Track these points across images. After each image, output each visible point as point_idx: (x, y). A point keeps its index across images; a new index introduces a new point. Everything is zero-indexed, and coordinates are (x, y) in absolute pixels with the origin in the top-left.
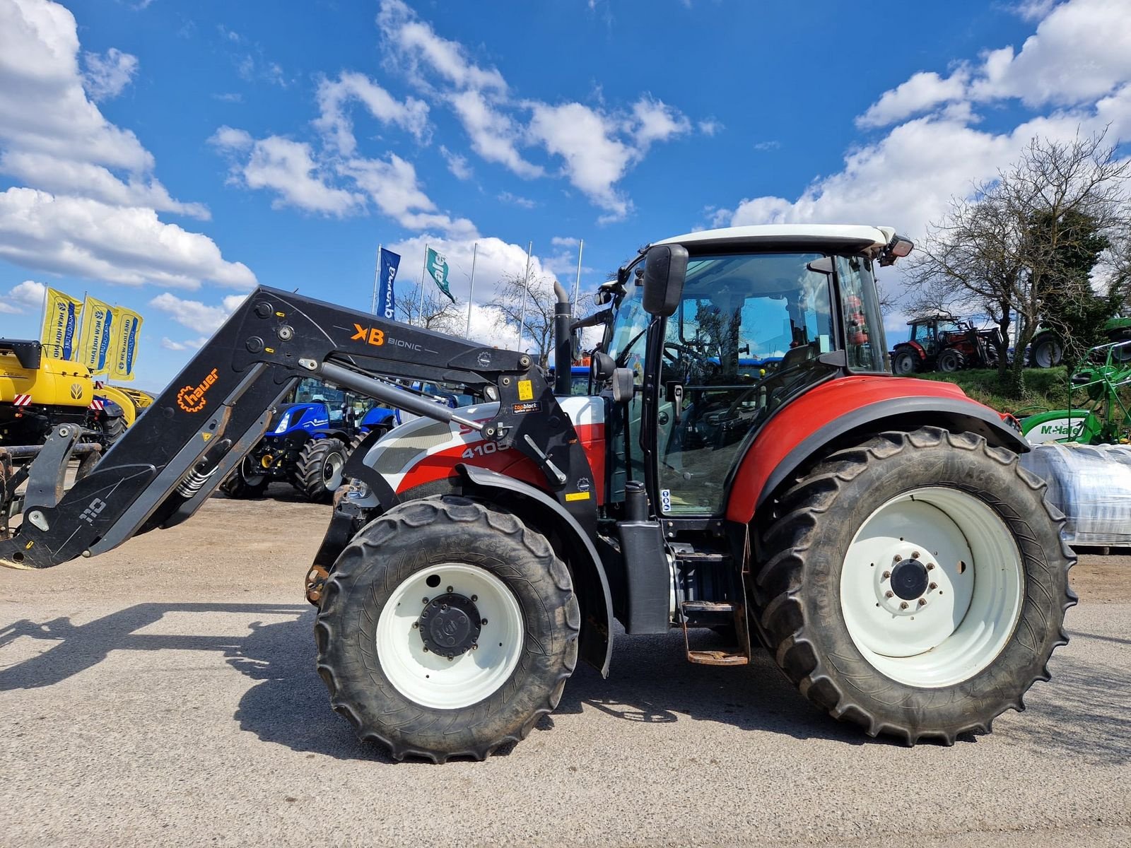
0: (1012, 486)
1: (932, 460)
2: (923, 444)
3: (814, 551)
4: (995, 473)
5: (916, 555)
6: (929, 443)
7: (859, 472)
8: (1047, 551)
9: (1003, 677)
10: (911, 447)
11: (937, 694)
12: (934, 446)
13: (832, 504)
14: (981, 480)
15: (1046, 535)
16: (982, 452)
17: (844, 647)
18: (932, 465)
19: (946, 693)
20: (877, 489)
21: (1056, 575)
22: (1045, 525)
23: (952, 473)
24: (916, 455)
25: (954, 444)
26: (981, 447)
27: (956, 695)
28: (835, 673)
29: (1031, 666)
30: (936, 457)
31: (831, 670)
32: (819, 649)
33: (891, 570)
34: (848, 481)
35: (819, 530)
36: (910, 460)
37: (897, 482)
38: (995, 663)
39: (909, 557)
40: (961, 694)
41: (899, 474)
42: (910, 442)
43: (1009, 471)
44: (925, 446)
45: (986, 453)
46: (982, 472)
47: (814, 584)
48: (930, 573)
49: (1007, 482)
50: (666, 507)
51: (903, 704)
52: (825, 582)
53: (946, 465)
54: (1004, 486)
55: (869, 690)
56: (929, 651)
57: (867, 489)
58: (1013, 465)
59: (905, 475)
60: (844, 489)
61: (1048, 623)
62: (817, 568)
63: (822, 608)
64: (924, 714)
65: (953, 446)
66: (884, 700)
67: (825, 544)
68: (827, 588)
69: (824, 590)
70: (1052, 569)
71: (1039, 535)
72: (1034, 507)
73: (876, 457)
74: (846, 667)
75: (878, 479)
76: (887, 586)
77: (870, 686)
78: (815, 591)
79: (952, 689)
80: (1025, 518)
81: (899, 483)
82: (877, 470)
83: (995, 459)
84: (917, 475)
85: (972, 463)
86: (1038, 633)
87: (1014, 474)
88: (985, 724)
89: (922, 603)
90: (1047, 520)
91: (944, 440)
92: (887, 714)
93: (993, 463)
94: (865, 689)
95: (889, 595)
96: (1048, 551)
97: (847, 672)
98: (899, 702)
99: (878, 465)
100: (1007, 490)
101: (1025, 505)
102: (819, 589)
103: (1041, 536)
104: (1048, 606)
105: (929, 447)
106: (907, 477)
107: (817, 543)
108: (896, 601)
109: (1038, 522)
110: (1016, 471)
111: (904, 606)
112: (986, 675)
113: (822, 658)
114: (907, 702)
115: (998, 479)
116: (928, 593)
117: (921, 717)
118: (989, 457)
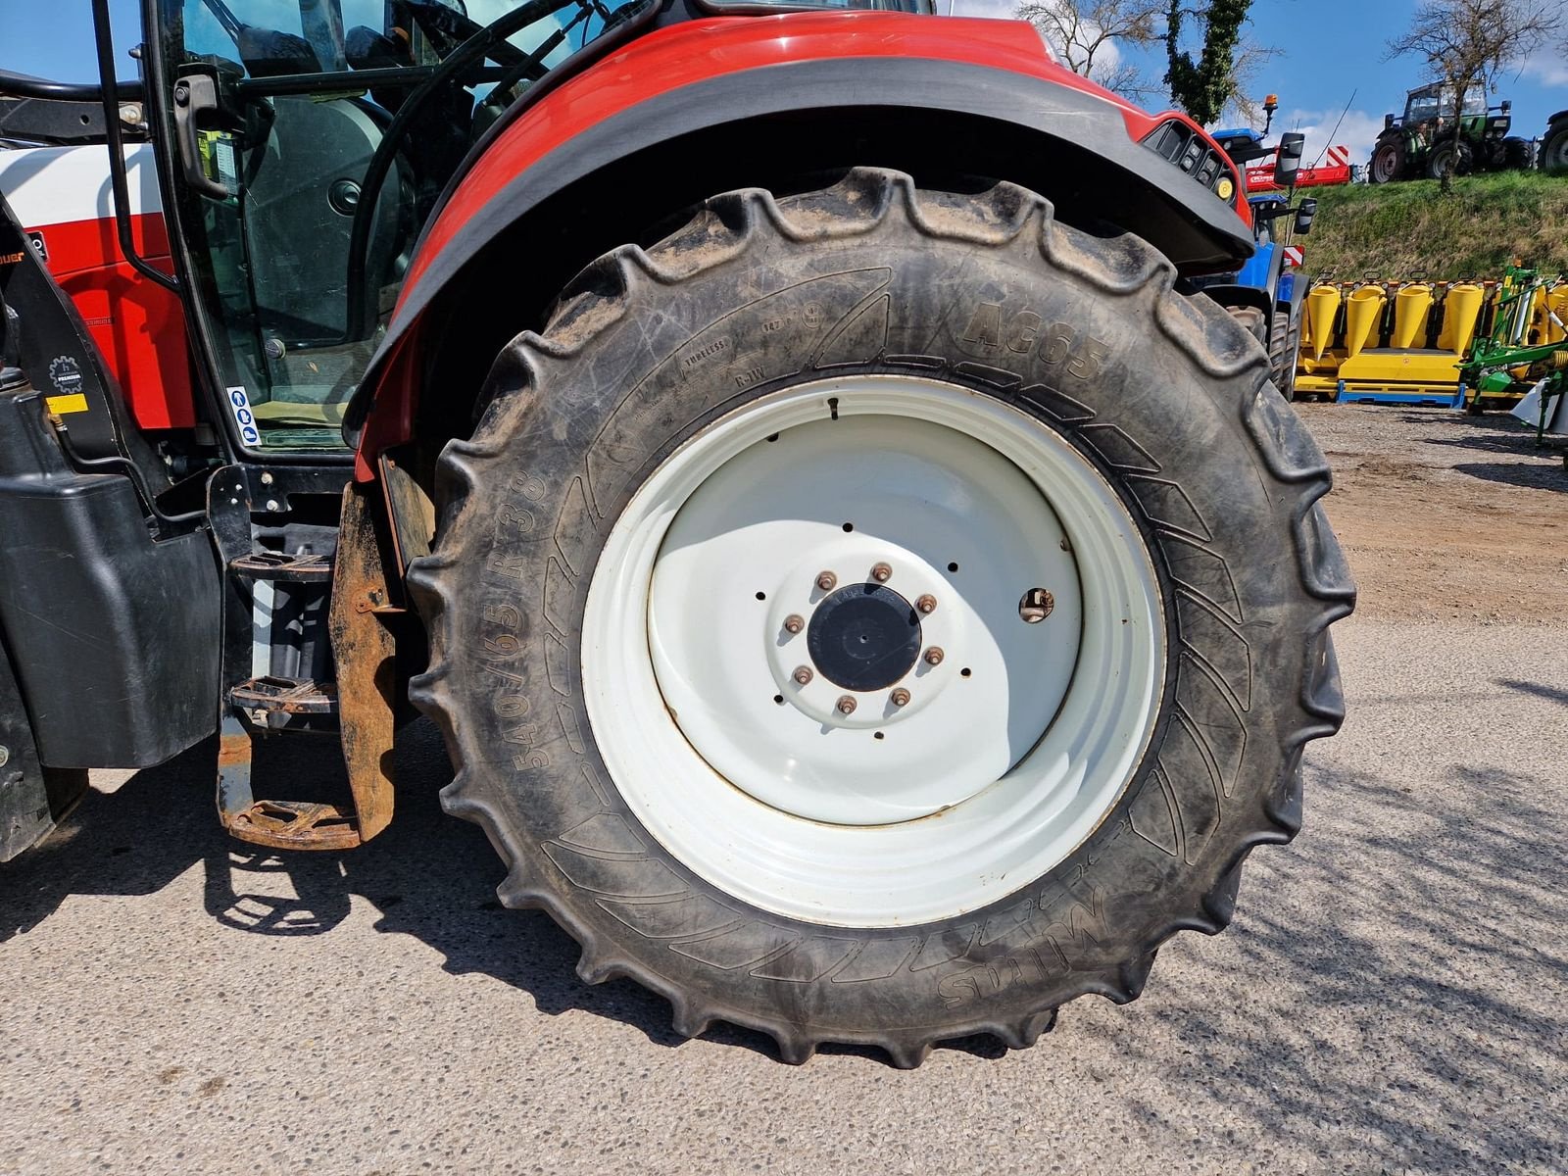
0: (1136, 367)
1: (847, 281)
2: (815, 229)
3: (475, 568)
4: (1076, 327)
5: (880, 572)
6: (837, 226)
7: (599, 326)
8: (1240, 577)
9: (1074, 918)
10: (777, 241)
11: (875, 944)
12: (856, 234)
13: (517, 430)
14: (1022, 349)
15: (1246, 524)
16: (1033, 251)
17: (593, 822)
18: (849, 300)
19: (902, 942)
20: (662, 383)
21: (1272, 648)
22: (1247, 496)
23: (920, 327)
24: (790, 267)
25: (930, 222)
26: (1030, 233)
27: (927, 954)
28: (565, 888)
29: (1161, 894)
30: (860, 274)
31: (553, 879)
32: (515, 827)
33: (807, 613)
34: (564, 357)
35: (484, 508)
36: (769, 285)
37: (733, 357)
38: (1056, 876)
39: (863, 577)
40: (942, 949)
41: (733, 332)
42: (773, 221)
43: (1131, 316)
44: (825, 236)
45: (1045, 255)
46: (1030, 320)
47: (484, 662)
48: (926, 622)
49: (1115, 355)
50: (248, 435)
51: (764, 969)
52: (515, 656)
53: (898, 299)
54: (1103, 368)
55: (662, 931)
56: (937, 814)
57: (626, 383)
58: (1149, 293)
59: (757, 335)
60: (555, 384)
61: (1228, 785)
62: (487, 616)
63: (511, 724)
64: (821, 995)
65: (927, 234)
66: (710, 956)
67: (504, 548)
68: (525, 670)
69: (515, 677)
70: (1256, 630)
71: (1220, 525)
72: (1209, 437)
73: (654, 276)
74: (594, 875)
75: (660, 347)
76: (797, 652)
77: (667, 923)
78: (487, 678)
79: (921, 933)
80: (1175, 471)
81: (742, 361)
82: (658, 319)
83: (1079, 276)
84: (799, 336)
85: (992, 290)
86: (1192, 809)
87: (1146, 325)
88: (1010, 1026)
89: (897, 700)
90: (1255, 479)
91: (895, 212)
92: (721, 989)
93: (1071, 287)
94: (653, 930)
95: (800, 678)
96: (1247, 575)
97: (598, 885)
98: (753, 966)
99: (663, 304)
100: (1117, 380)
101: (1178, 430)
102: (498, 673)
103: (1230, 530)
104: (1234, 738)
105: (841, 236)
106: (765, 344)
107: (484, 547)
108: (824, 692)
109: (1219, 484)
110: (1155, 315)
111: (844, 707)
112: (1025, 904)
113: (528, 849)
114: (780, 962)
115: (1081, 344)
116: (919, 674)
117: (813, 1002)
118: (1059, 268)
